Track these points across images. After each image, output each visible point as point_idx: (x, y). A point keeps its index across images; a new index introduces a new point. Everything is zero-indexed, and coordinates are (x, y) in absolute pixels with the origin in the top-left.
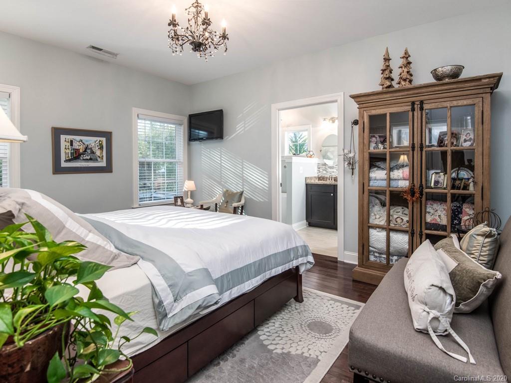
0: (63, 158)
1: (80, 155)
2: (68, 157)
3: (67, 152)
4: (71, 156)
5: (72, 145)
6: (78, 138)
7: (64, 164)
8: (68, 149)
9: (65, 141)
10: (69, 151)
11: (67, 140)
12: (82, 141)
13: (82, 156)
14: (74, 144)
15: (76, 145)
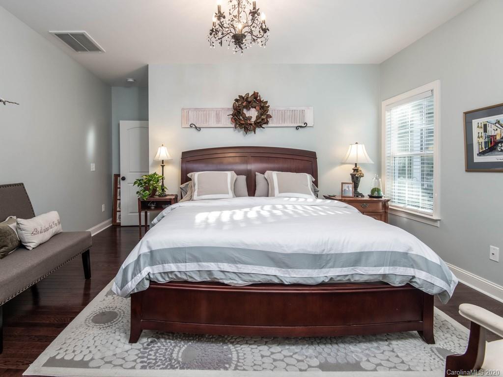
0: (476, 150)
1: (497, 143)
2: (482, 148)
3: (480, 142)
4: (485, 148)
5: (485, 131)
6: (493, 119)
7: (477, 159)
8: (481, 137)
9: (478, 127)
10: (482, 140)
11: (480, 126)
12: (498, 122)
13: (500, 145)
14: (488, 129)
15: (491, 131)
